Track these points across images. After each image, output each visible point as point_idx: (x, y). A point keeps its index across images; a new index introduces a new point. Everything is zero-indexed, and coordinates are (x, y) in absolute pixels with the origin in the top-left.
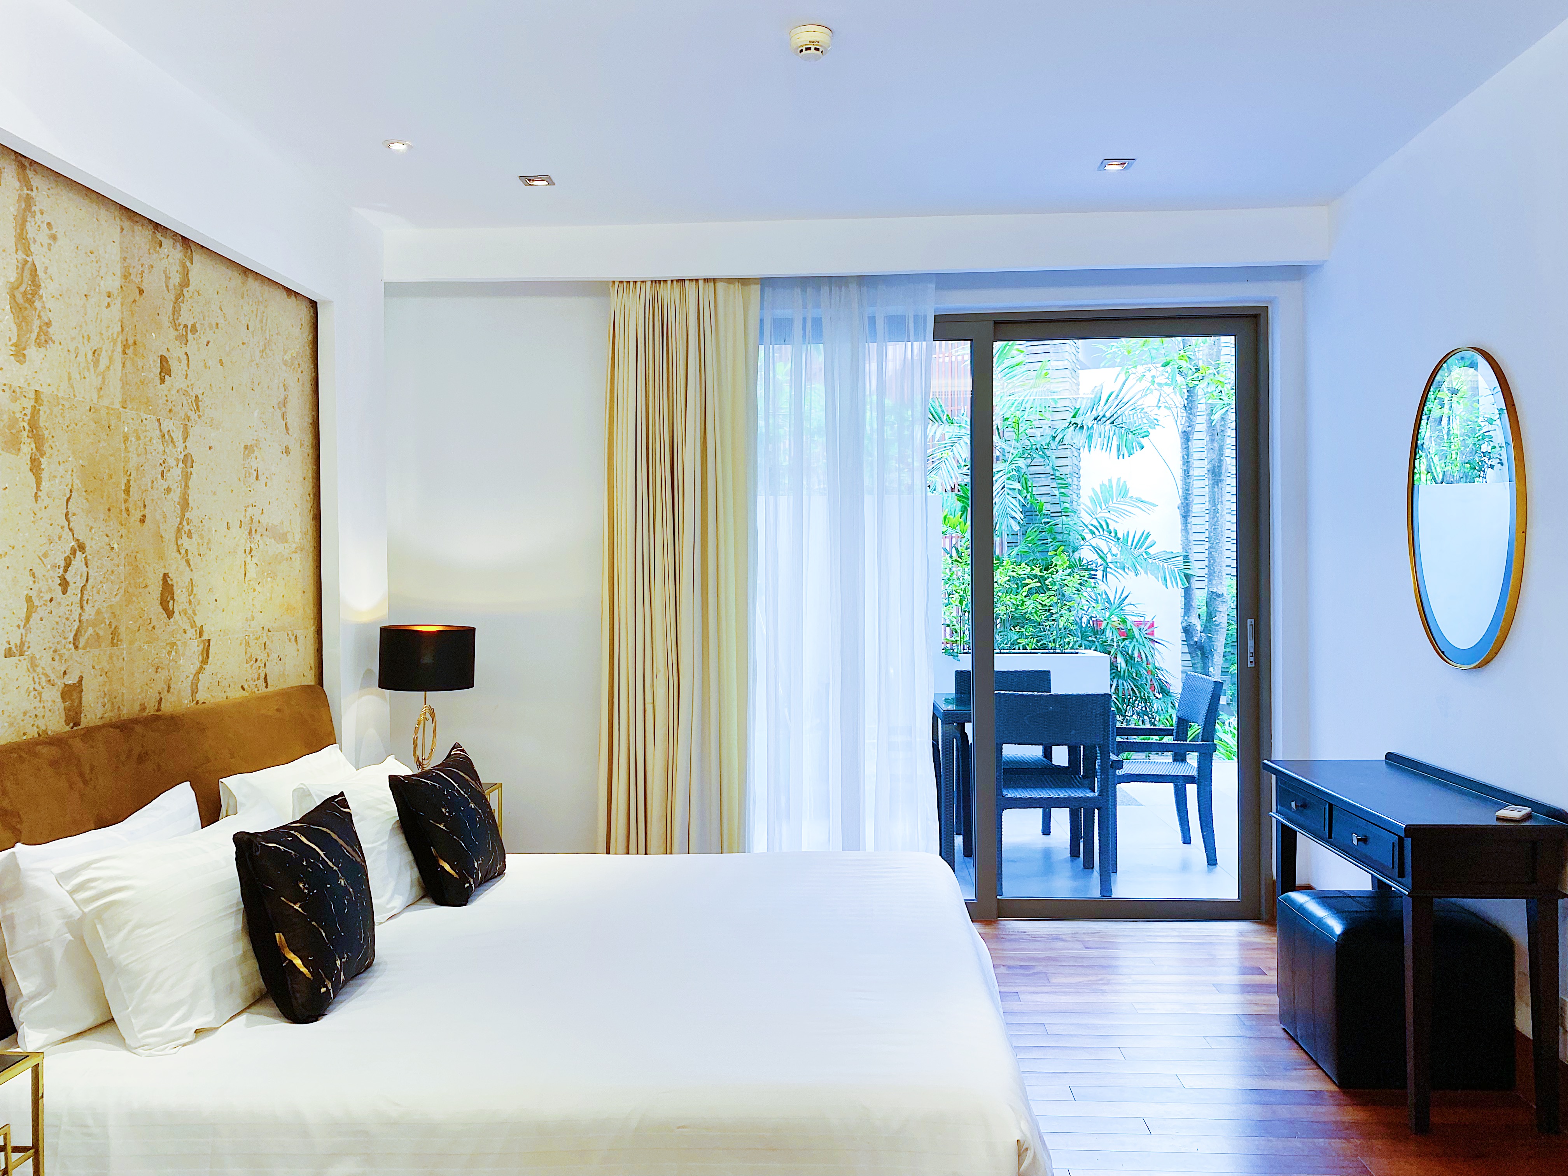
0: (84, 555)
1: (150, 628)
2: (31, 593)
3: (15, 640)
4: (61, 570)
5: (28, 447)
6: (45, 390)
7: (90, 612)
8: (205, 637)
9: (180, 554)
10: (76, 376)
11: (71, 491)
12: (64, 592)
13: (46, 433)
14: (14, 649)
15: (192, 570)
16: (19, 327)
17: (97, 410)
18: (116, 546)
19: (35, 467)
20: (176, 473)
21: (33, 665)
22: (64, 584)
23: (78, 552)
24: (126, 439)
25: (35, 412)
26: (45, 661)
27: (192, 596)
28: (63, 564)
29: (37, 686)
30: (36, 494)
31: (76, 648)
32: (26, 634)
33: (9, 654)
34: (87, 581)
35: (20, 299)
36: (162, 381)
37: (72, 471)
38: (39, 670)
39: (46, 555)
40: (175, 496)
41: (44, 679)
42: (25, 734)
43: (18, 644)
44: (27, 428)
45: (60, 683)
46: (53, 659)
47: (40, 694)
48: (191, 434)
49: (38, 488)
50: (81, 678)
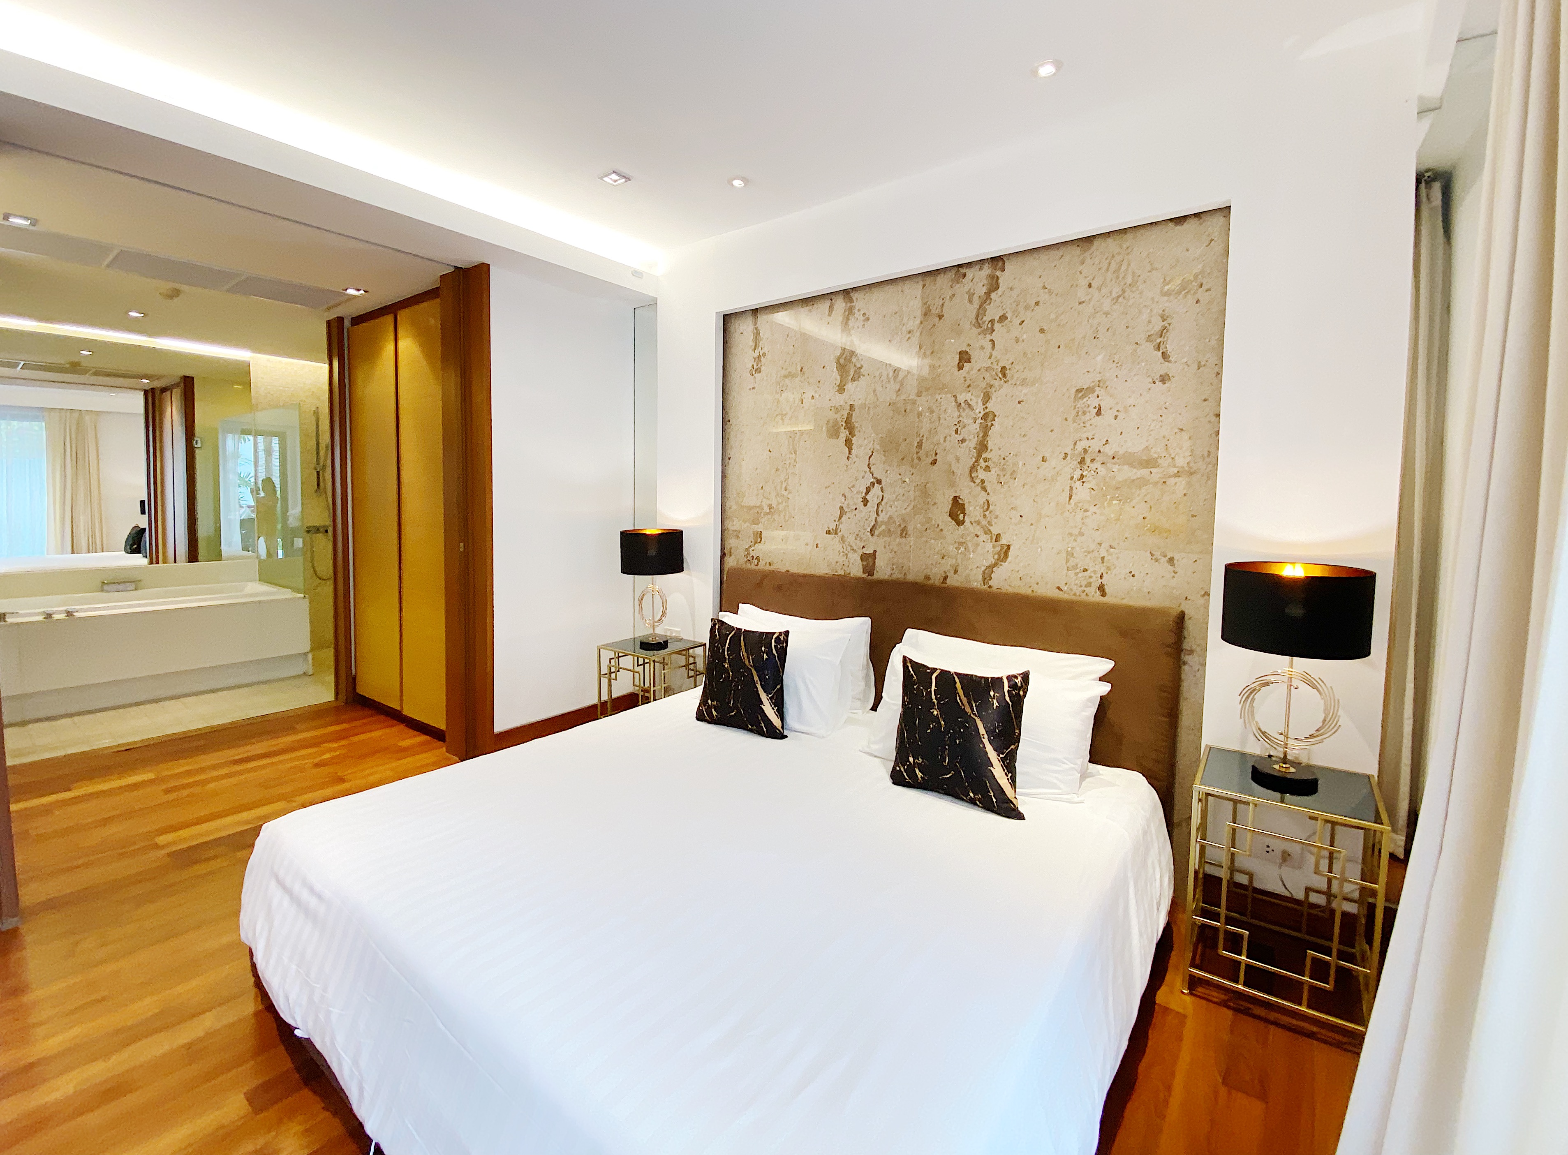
0: (881, 486)
1: (938, 530)
2: (842, 505)
3: (832, 526)
4: (864, 494)
5: (844, 434)
6: (857, 403)
7: (883, 517)
8: (1004, 541)
9: (974, 482)
10: (879, 389)
11: (873, 452)
12: (865, 505)
13: (856, 425)
14: (831, 530)
15: (988, 494)
16: (841, 376)
17: (894, 404)
18: (907, 480)
19: (849, 443)
20: (973, 429)
21: (843, 539)
22: (865, 502)
23: (876, 485)
24: (920, 415)
25: (850, 416)
26: (851, 539)
27: (988, 512)
28: (865, 491)
29: (844, 551)
30: (848, 457)
31: (872, 535)
32: (839, 525)
33: (828, 532)
34: (882, 500)
35: (842, 361)
36: (960, 368)
37: (874, 441)
38: (847, 543)
39: (853, 486)
40: (972, 443)
41: (849, 548)
42: (836, 572)
43: (834, 529)
44: (844, 424)
45: (860, 552)
46: (856, 539)
47: (847, 555)
48: (994, 397)
49: (850, 453)
50: (875, 551)
